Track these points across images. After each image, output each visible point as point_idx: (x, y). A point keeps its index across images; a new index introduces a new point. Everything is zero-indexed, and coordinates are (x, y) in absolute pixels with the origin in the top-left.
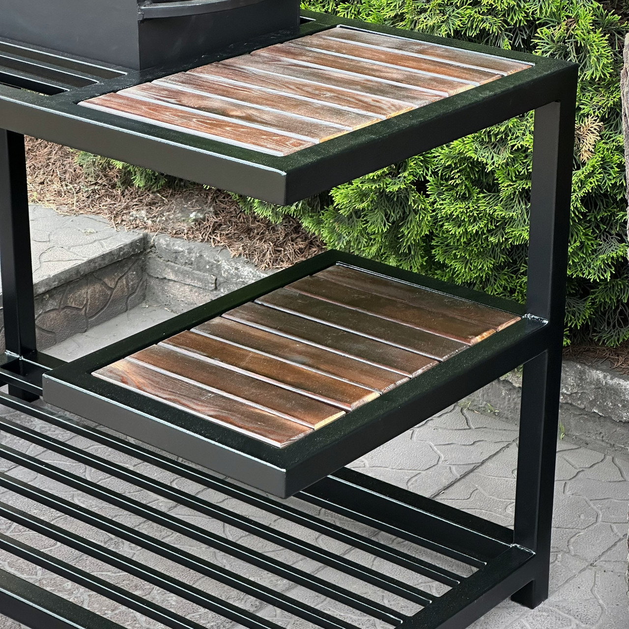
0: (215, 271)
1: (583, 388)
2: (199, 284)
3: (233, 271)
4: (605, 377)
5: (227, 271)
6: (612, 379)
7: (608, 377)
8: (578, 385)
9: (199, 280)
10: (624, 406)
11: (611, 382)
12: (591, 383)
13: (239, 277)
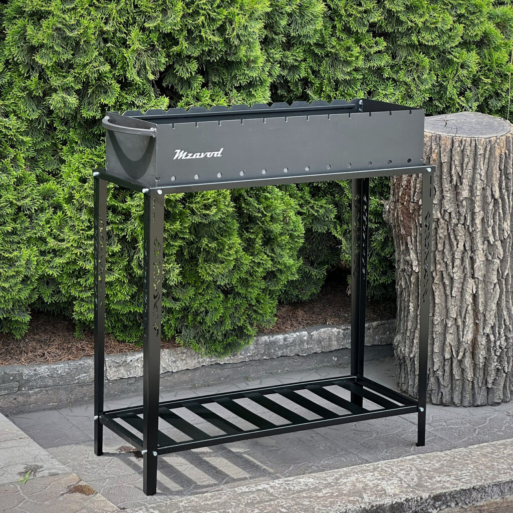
0: (18, 378)
1: (258, 348)
2: (6, 392)
3: (32, 373)
4: (269, 338)
5: (27, 374)
6: (272, 337)
7: (271, 337)
8: (255, 348)
9: (5, 389)
10: (279, 349)
11: (272, 339)
12: (262, 344)
13: (36, 375)
